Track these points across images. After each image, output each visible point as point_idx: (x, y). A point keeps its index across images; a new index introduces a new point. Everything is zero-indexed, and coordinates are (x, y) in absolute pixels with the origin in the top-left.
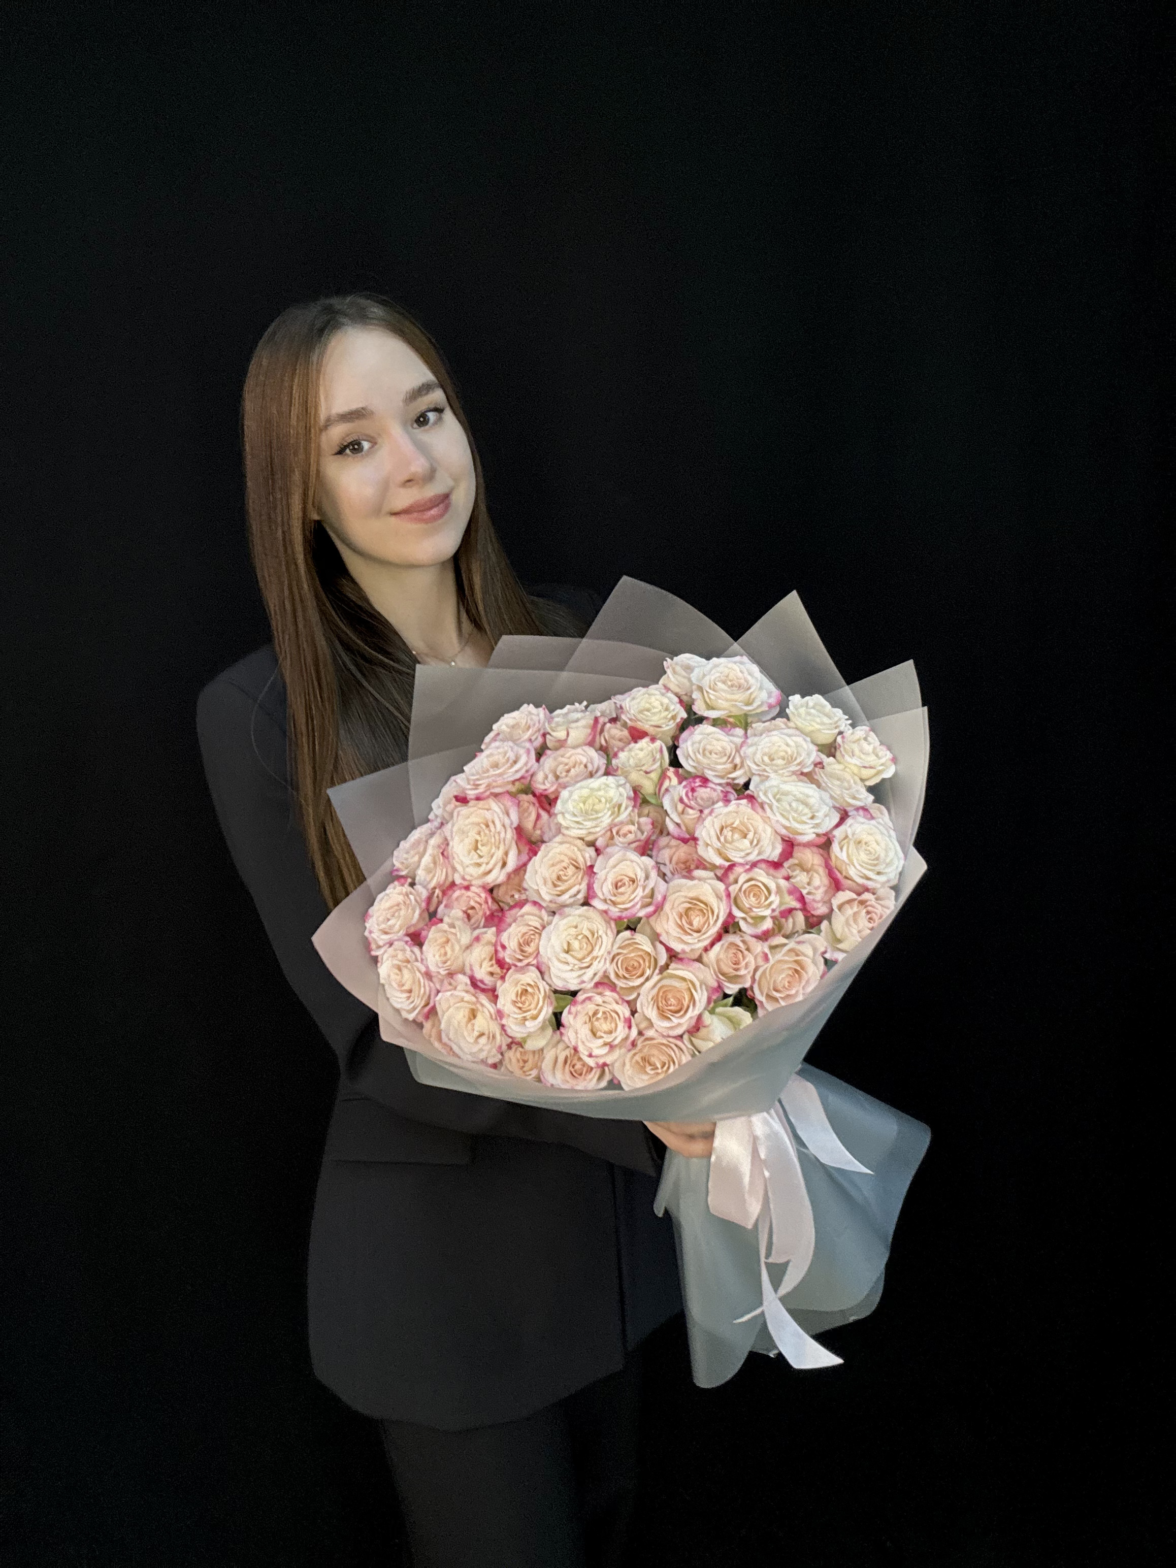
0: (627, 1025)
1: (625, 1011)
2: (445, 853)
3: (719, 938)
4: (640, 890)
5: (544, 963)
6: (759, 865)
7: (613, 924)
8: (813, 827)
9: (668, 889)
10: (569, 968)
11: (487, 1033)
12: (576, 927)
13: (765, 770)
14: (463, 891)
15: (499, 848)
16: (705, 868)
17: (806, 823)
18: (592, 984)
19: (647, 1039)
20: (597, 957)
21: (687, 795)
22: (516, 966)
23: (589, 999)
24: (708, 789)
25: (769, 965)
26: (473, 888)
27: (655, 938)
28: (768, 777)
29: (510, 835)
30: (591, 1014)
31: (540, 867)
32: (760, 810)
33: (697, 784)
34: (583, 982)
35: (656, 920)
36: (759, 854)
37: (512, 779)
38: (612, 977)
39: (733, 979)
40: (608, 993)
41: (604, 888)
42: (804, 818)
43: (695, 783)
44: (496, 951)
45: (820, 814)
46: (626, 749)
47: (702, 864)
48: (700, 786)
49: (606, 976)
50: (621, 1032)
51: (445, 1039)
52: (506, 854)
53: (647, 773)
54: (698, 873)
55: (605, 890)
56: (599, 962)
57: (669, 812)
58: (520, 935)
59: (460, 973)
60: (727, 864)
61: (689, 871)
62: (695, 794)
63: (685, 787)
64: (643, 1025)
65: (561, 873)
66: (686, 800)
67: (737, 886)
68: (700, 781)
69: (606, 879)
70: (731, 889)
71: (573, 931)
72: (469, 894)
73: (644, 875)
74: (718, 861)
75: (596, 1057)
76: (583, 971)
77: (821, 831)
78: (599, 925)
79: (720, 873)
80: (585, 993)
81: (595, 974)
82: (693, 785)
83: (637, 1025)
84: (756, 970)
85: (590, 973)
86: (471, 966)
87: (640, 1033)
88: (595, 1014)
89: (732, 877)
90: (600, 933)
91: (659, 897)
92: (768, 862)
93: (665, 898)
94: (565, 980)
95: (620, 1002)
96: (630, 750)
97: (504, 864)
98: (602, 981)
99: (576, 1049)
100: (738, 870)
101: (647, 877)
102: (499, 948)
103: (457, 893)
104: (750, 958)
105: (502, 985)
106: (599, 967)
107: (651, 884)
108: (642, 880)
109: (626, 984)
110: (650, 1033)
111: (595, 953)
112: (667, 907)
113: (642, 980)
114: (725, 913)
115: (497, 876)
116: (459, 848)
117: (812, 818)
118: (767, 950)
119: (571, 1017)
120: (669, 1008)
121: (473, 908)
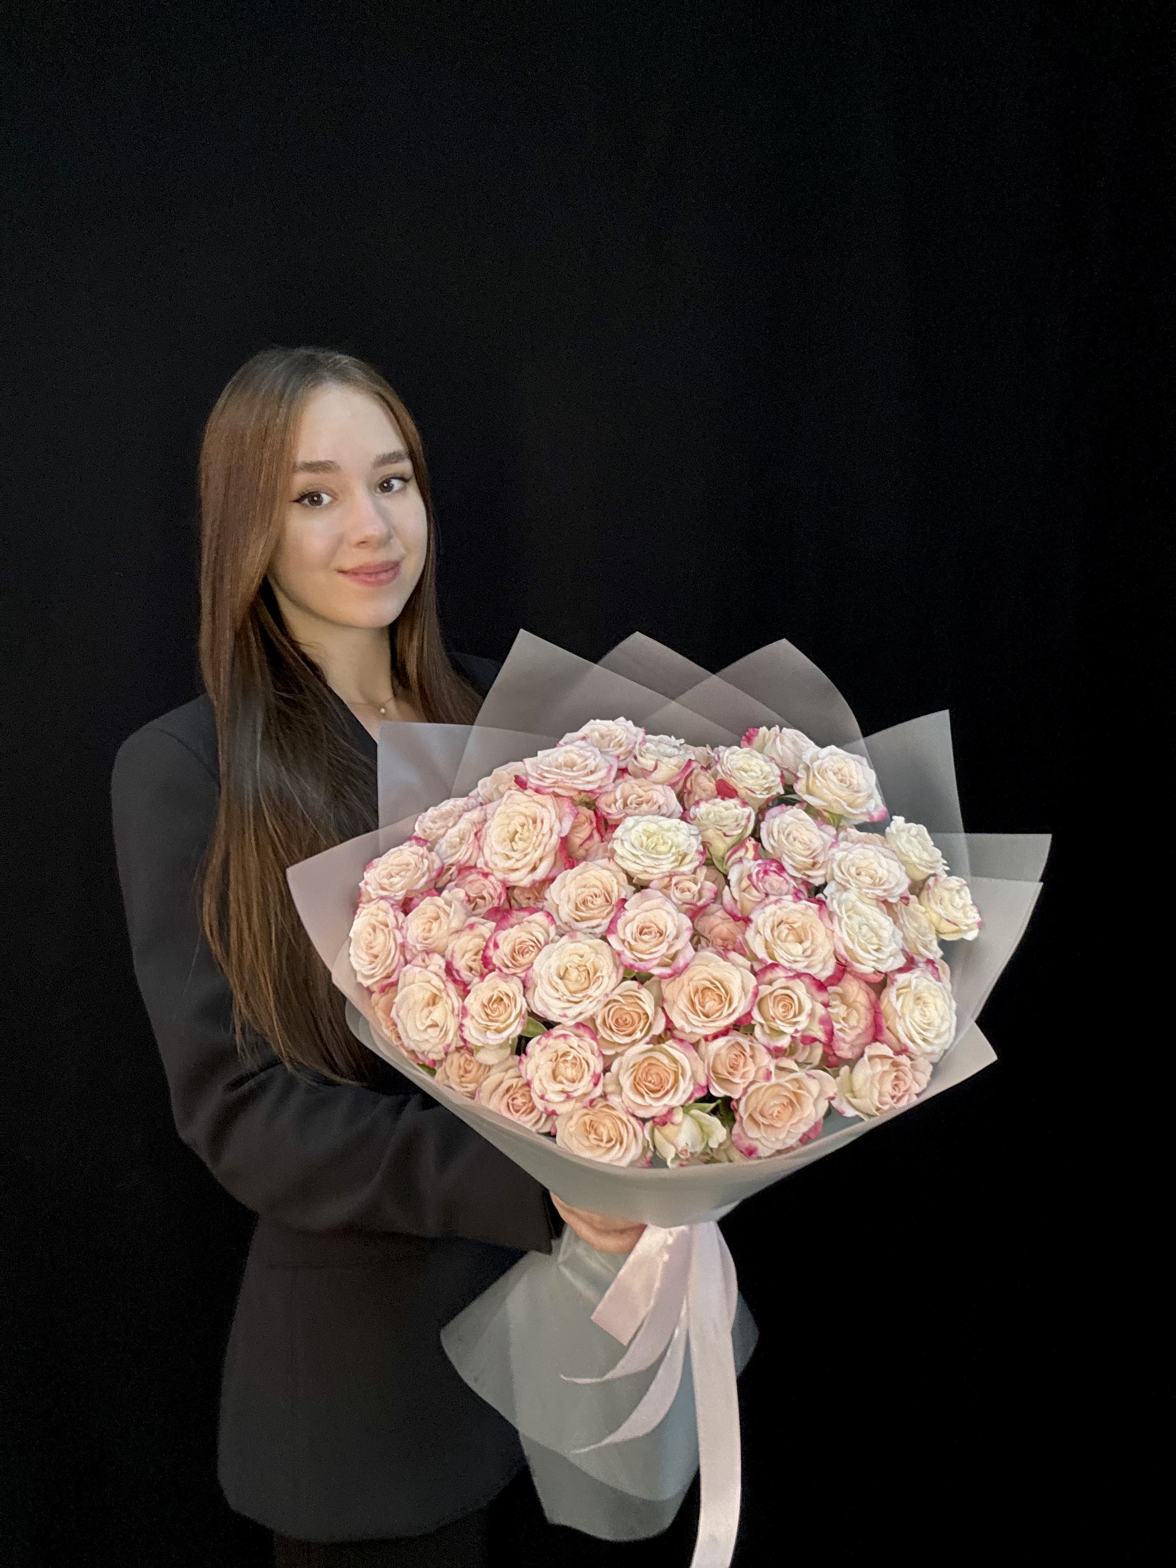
0: (594, 1081)
1: (597, 1065)
2: (479, 835)
3: (725, 1032)
4: (664, 946)
5: (532, 978)
6: (803, 978)
7: (621, 970)
8: (874, 961)
9: (694, 958)
10: (557, 995)
11: (441, 1025)
12: (582, 956)
13: (848, 882)
14: (481, 877)
15: (536, 851)
16: (743, 955)
17: (869, 952)
18: (573, 1023)
19: (607, 1106)
20: (591, 996)
21: (758, 874)
22: (500, 970)
23: (565, 1036)
24: (781, 879)
25: (768, 1084)
26: (491, 878)
27: (660, 1002)
28: (847, 889)
29: (555, 840)
30: (560, 1053)
31: (571, 882)
32: (827, 920)
33: (773, 869)
34: (565, 1016)
35: (668, 984)
36: (807, 967)
37: (581, 788)
38: (599, 1021)
39: (724, 1082)
40: (588, 1038)
41: (627, 930)
42: (870, 948)
43: (771, 866)
44: (487, 947)
45: (887, 950)
46: (711, 801)
47: (743, 949)
48: (774, 872)
49: (592, 1019)
50: (584, 1085)
51: (393, 1014)
52: (541, 859)
53: (725, 835)
54: (734, 955)
55: (628, 930)
56: (591, 1002)
57: (732, 884)
58: (518, 941)
59: (439, 953)
60: (770, 961)
61: (726, 950)
62: (766, 877)
63: (759, 865)
64: (610, 1089)
65: (589, 898)
66: (754, 877)
67: (770, 989)
68: (776, 867)
69: (633, 919)
70: (761, 988)
71: (577, 959)
72: (486, 882)
73: (675, 933)
74: (762, 954)
75: (547, 1101)
76: (568, 1005)
77: (883, 968)
78: (606, 965)
79: (757, 967)
80: (563, 1029)
81: (580, 1014)
82: (768, 867)
83: (604, 1085)
84: (752, 1083)
85: (577, 1009)
86: (453, 951)
87: (604, 1096)
88: (565, 1054)
89: (769, 976)
90: (605, 973)
91: (681, 962)
92: (814, 979)
93: (687, 966)
94: (547, 1006)
95: (597, 1054)
96: (714, 804)
97: (534, 869)
98: (584, 1023)
99: (528, 1084)
100: (779, 973)
101: (677, 937)
102: (491, 945)
103: (473, 876)
104: (751, 1069)
105: (477, 983)
106: (589, 1008)
107: (678, 945)
108: (672, 937)
109: (611, 1037)
110: (614, 1100)
111: (590, 992)
112: (685, 977)
113: (628, 1040)
114: (744, 1009)
115: (523, 879)
116: (495, 833)
117: (877, 950)
118: (772, 1069)
119: (538, 1048)
120: (647, 1084)
121: (483, 898)
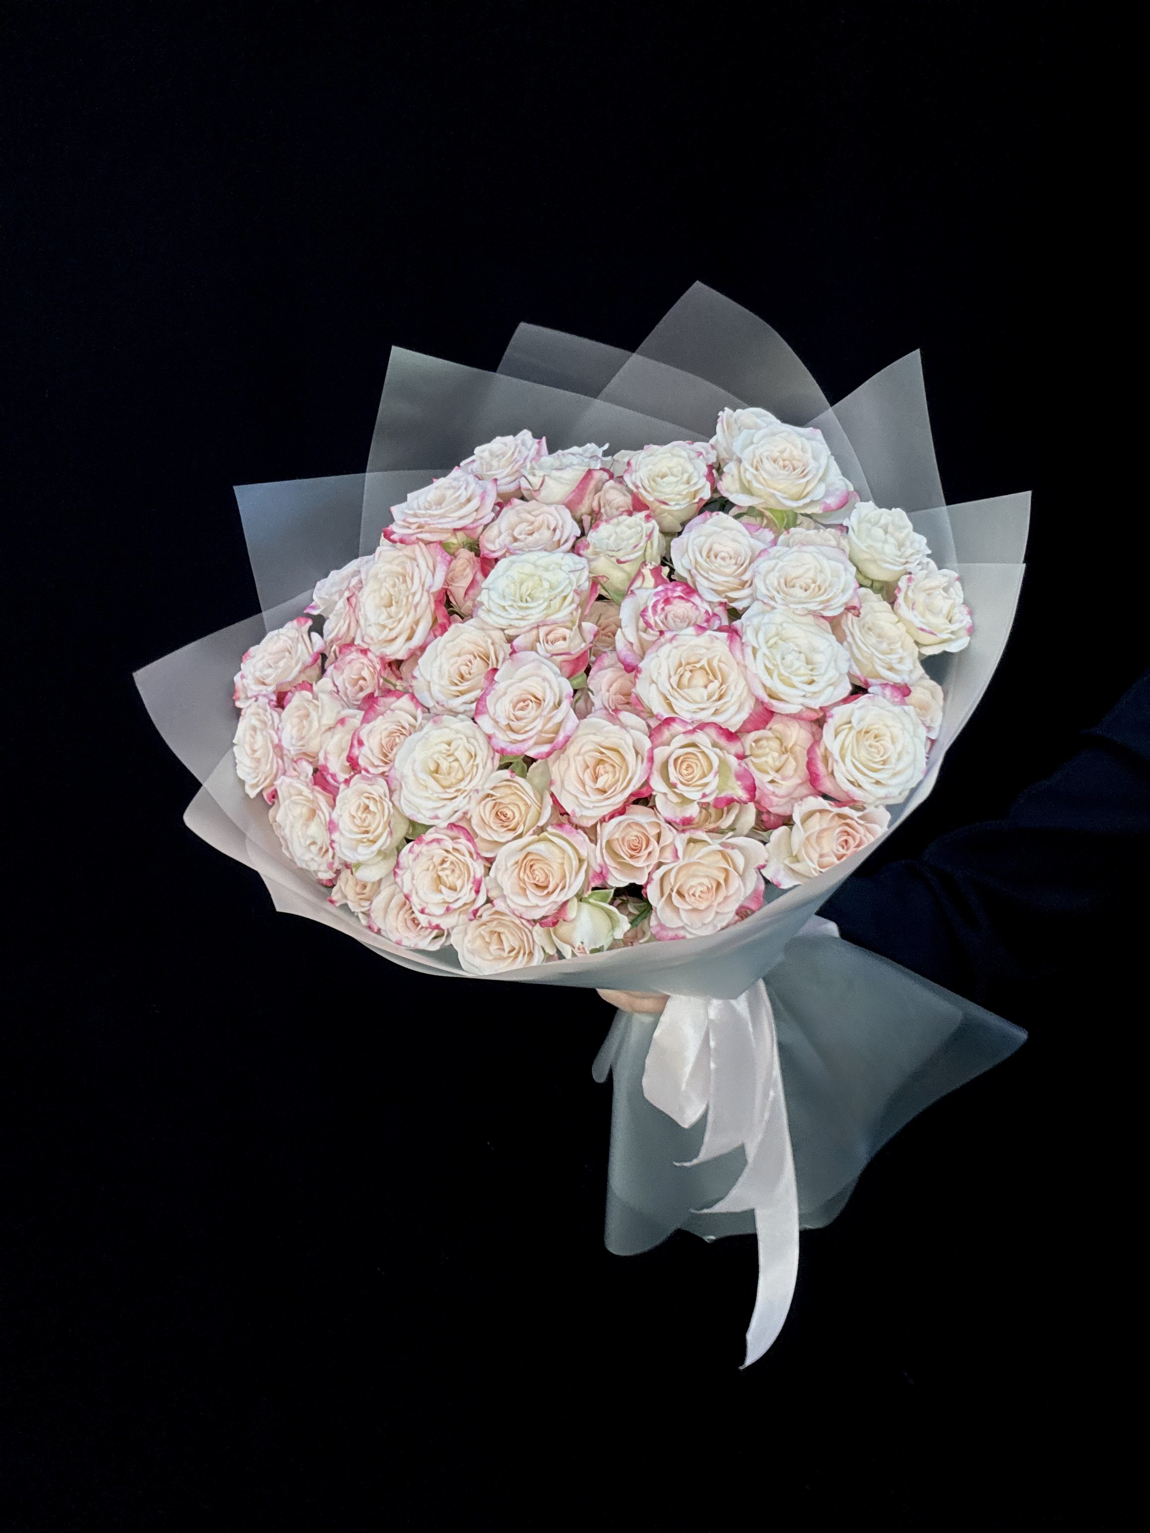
0: (475, 886)
1: (477, 870)
3: (622, 811)
5: (397, 778)
6: (708, 729)
7: (497, 755)
9: (578, 727)
10: (426, 794)
12: (450, 744)
13: (773, 598)
14: (360, 655)
16: (637, 713)
18: (446, 824)
19: (496, 912)
20: (464, 791)
21: (655, 606)
22: (366, 771)
23: (438, 841)
24: (689, 605)
25: (677, 864)
26: (370, 655)
27: (546, 789)
28: (773, 608)
29: (426, 599)
30: (437, 860)
31: (441, 652)
32: (739, 654)
33: (676, 594)
34: (437, 817)
37: (452, 526)
38: (475, 821)
39: (624, 868)
40: (463, 840)
42: (797, 681)
44: (353, 745)
45: (823, 680)
46: (615, 521)
47: (635, 708)
49: (467, 817)
50: (466, 893)
53: (619, 562)
54: (626, 717)
55: (500, 707)
57: (625, 622)
59: (308, 758)
60: (667, 715)
61: (616, 710)
64: (494, 893)
65: (464, 668)
66: (649, 612)
67: (669, 750)
69: (506, 692)
70: (660, 750)
73: (554, 700)
74: (658, 707)
76: (441, 803)
77: (818, 703)
78: (480, 751)
79: (652, 725)
81: (454, 812)
82: (670, 594)
83: (487, 891)
84: (659, 865)
85: (451, 806)
87: (490, 902)
88: (442, 862)
89: (666, 734)
90: (478, 760)
91: (563, 735)
92: (723, 728)
93: (568, 739)
94: (419, 807)
95: (475, 856)
96: (618, 524)
97: (412, 634)
98: (457, 824)
100: (678, 727)
101: (556, 706)
102: (356, 743)
103: (353, 655)
104: (655, 848)
105: (344, 790)
106: (461, 803)
107: (559, 715)
108: (550, 707)
109: (489, 835)
111: (462, 786)
112: (572, 750)
113: (511, 835)
115: (400, 649)
117: (808, 683)
118: (681, 844)
119: (412, 857)
120: (533, 881)
